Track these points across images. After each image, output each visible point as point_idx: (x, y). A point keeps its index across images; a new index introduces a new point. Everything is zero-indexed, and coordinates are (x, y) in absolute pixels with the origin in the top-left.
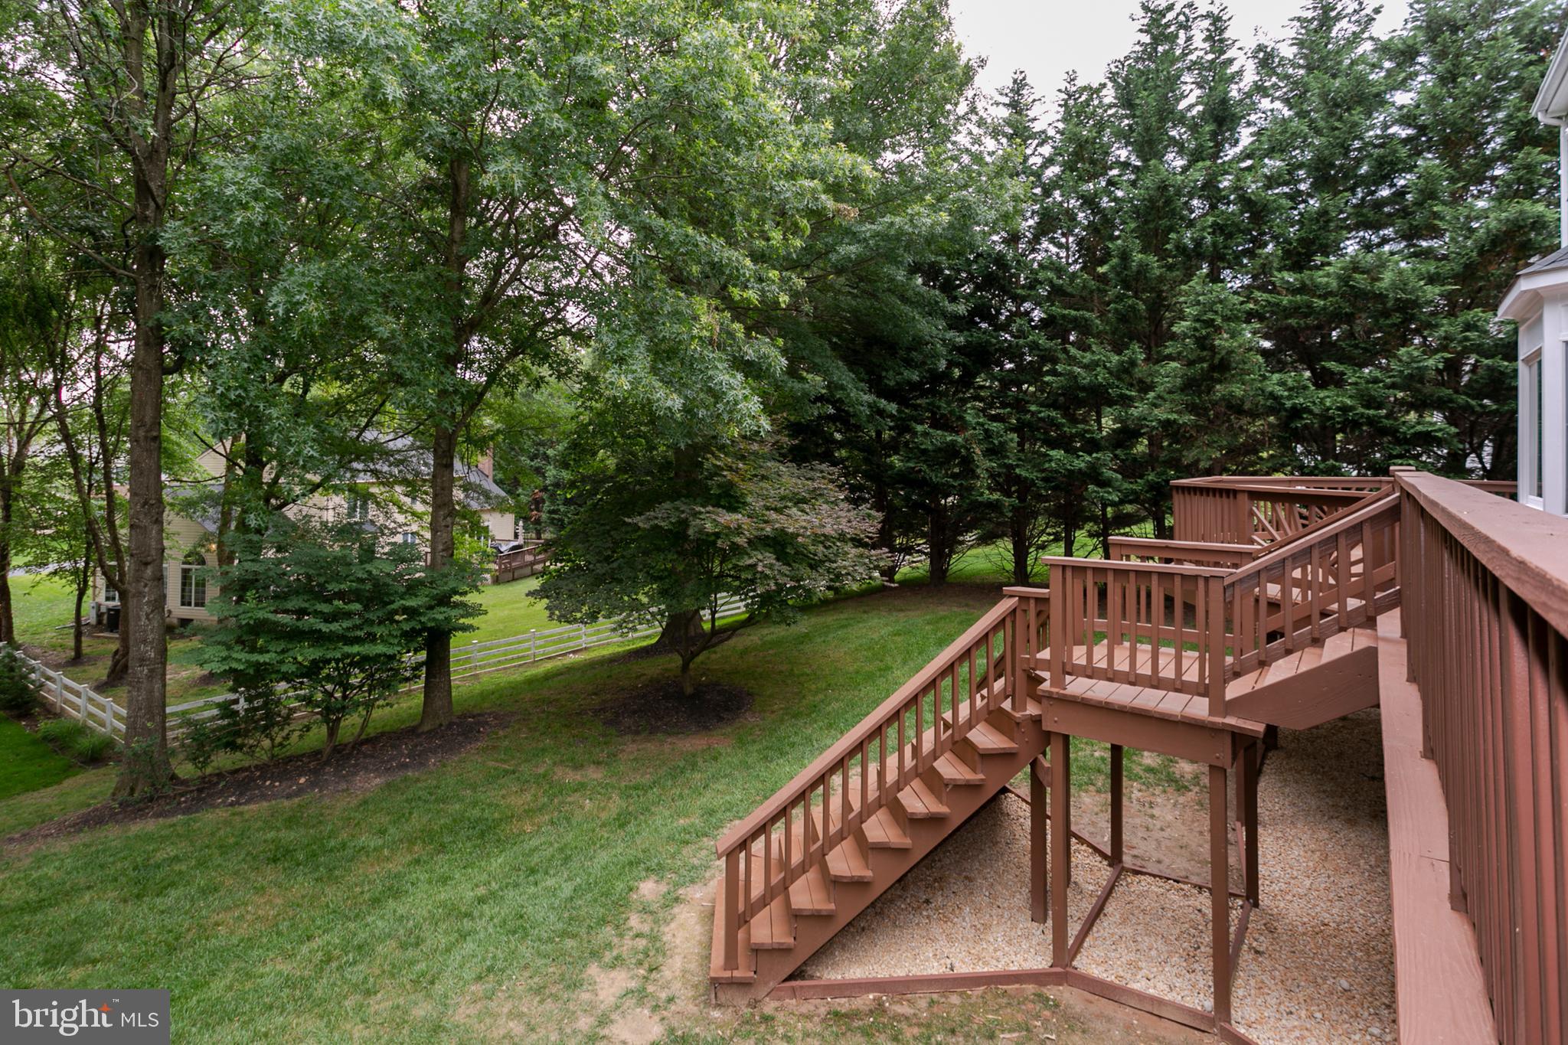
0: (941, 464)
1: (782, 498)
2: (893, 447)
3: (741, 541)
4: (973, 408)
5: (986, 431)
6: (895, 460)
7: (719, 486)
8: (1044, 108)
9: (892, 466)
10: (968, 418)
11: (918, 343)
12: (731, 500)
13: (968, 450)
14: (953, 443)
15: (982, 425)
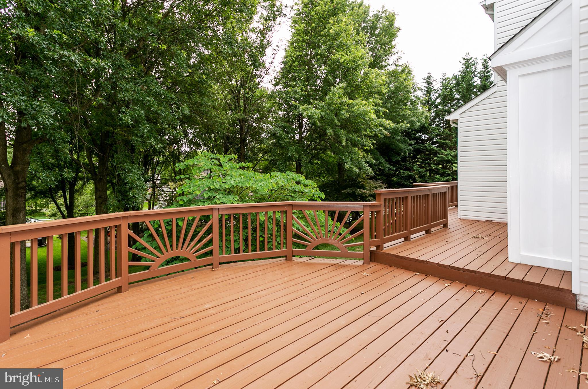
0: (408, 180)
1: (373, 187)
2: (394, 175)
3: (367, 195)
4: (417, 164)
5: (419, 172)
6: (394, 179)
7: (361, 185)
8: (437, 83)
9: (394, 181)
10: (415, 168)
11: (401, 150)
12: (364, 188)
13: (414, 176)
14: (411, 175)
15: (418, 170)
